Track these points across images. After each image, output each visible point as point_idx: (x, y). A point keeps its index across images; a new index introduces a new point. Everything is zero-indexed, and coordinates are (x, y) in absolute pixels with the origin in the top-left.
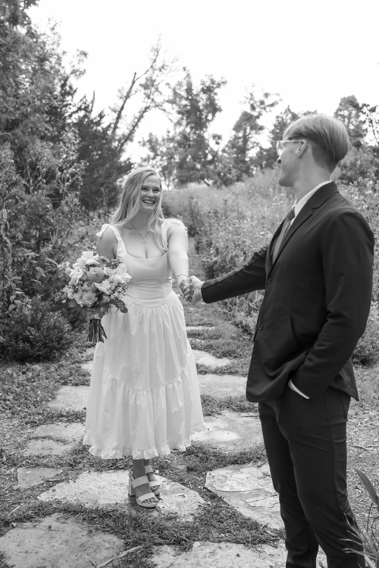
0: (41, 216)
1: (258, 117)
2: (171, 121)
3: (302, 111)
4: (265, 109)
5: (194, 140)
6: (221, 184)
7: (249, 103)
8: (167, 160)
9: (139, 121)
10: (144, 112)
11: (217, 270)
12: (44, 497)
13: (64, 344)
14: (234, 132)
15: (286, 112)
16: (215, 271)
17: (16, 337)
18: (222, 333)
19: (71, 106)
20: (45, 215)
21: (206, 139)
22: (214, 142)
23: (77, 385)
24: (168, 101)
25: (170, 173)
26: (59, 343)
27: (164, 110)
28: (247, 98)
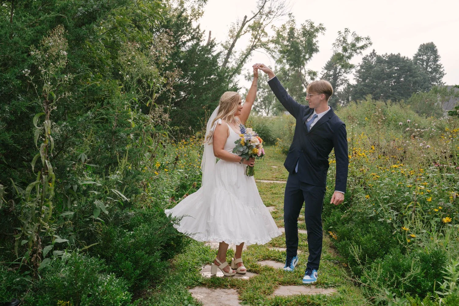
1: (349, 57)
2: (273, 57)
3: (386, 54)
4: (355, 51)
5: (293, 76)
7: (342, 45)
8: (267, 92)
9: (246, 57)
10: (252, 49)
14: (326, 71)
15: (372, 55)
21: (303, 75)
22: (309, 77)
24: (271, 41)
25: (270, 103)
27: (268, 49)
28: (340, 41)
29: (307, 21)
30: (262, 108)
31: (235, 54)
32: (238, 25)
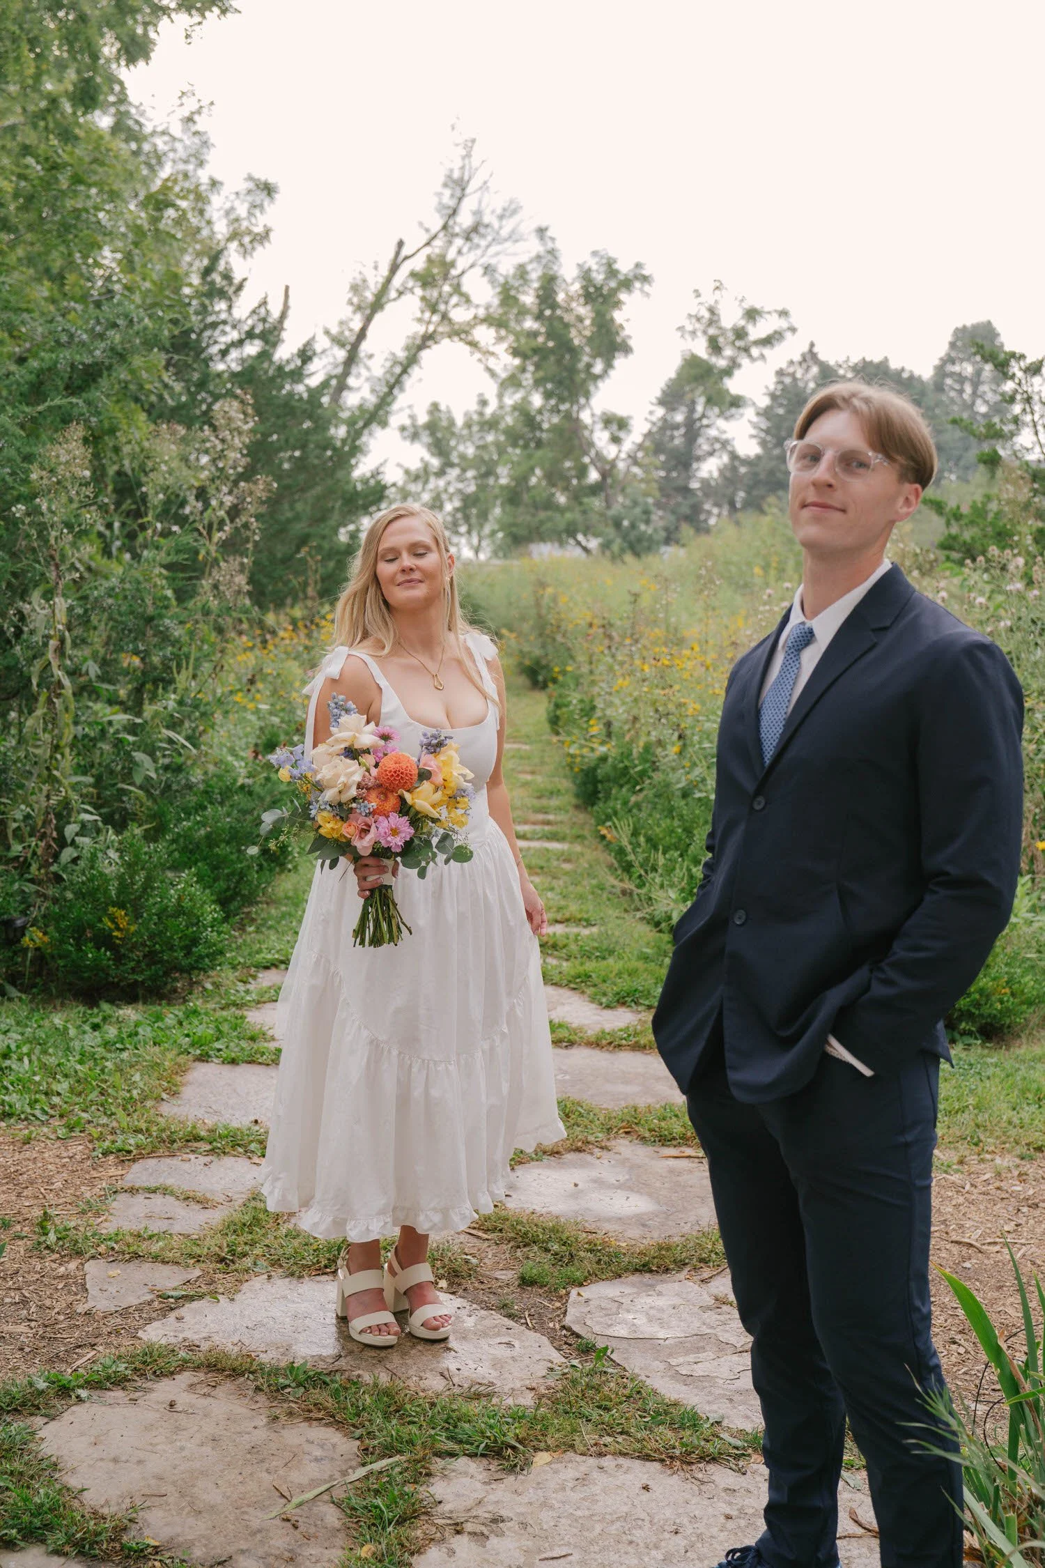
0: (150, 619)
1: (728, 372)
2: (492, 373)
3: (848, 359)
4: (746, 350)
5: (554, 429)
6: (622, 550)
7: (705, 332)
8: (475, 478)
9: (405, 371)
10: (422, 347)
11: (608, 779)
12: (157, 1333)
13: (201, 957)
14: (660, 412)
15: (804, 360)
16: (601, 782)
17: (78, 932)
18: (617, 942)
19: (228, 328)
20: (161, 616)
21: (586, 427)
22: (607, 435)
23: (233, 1062)
24: (484, 321)
25: (484, 516)
26: (188, 953)
27: (474, 345)
28: (698, 320)
29: (595, 253)
30: (457, 533)
31: (370, 363)
32: (376, 268)
